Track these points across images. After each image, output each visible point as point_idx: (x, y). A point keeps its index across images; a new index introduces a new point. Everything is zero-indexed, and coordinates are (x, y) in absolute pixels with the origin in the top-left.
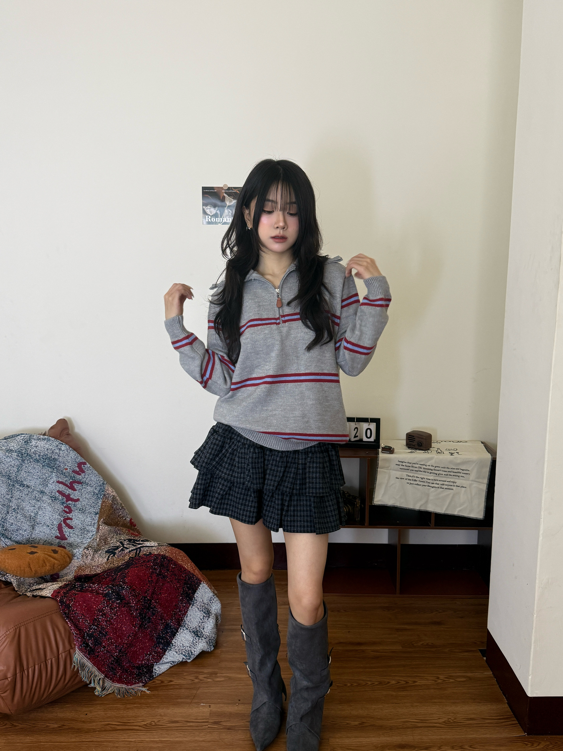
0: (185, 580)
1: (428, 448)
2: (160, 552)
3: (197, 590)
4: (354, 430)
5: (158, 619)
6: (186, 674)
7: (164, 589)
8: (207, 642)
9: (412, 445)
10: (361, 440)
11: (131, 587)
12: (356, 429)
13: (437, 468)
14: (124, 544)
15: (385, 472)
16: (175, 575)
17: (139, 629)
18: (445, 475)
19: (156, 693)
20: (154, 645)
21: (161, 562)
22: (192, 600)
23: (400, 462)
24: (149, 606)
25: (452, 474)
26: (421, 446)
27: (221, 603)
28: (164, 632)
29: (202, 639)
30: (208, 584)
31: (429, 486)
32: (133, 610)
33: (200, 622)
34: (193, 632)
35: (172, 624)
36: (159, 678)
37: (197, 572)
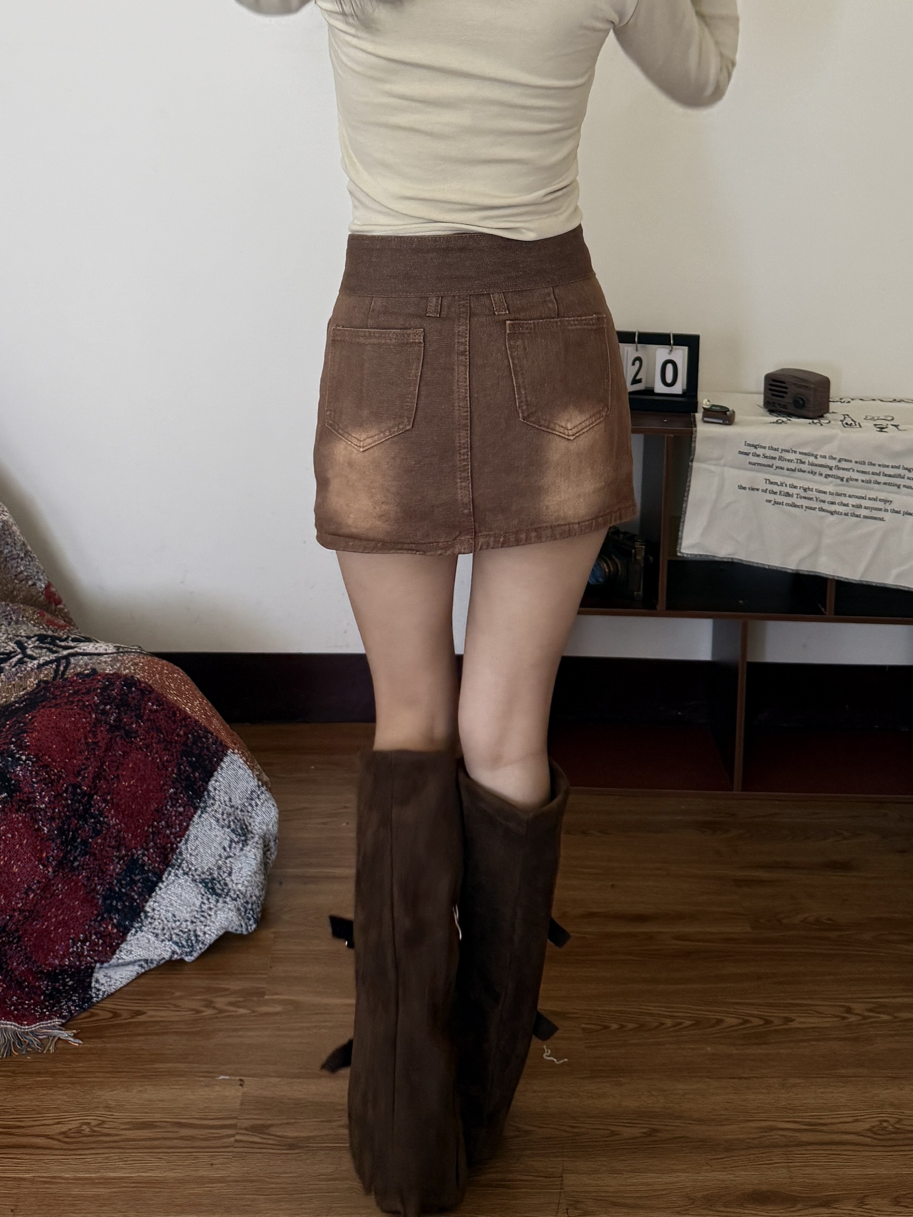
0: (185, 744)
1: (820, 414)
2: (119, 668)
3: (216, 770)
4: (633, 364)
5: (109, 846)
6: (178, 994)
7: (128, 765)
8: (239, 909)
9: (780, 405)
10: (650, 391)
11: (38, 759)
12: (637, 363)
13: (843, 465)
14: (26, 648)
15: (712, 472)
16: (159, 730)
17: (58, 871)
18: (863, 481)
19: (97, 1044)
20: (98, 916)
21: (121, 695)
22: (200, 796)
23: (749, 445)
24: (86, 811)
25: (882, 479)
26: (803, 406)
27: (278, 807)
28: (125, 880)
29: (225, 902)
30: (244, 756)
31: (824, 510)
32: (41, 820)
33: (220, 856)
34: (202, 881)
35: (146, 859)
36: (108, 1005)
37: (216, 724)
